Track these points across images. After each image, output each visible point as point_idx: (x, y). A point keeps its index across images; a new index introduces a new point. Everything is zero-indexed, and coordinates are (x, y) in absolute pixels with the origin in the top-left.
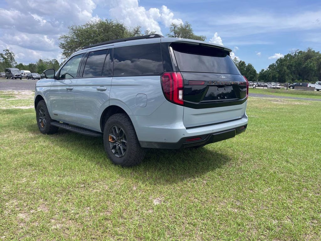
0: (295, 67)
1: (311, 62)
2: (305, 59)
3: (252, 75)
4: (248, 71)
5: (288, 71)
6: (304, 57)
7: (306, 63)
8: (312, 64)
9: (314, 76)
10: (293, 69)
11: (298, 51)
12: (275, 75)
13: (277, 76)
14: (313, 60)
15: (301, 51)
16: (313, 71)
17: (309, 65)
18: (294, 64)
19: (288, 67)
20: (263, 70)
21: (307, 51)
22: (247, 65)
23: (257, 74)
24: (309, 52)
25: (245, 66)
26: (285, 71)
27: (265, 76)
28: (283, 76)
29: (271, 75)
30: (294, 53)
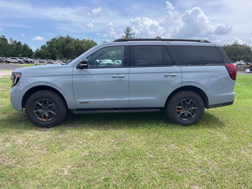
0: (61, 48)
1: (71, 45)
2: (66, 42)
3: (29, 54)
4: (25, 50)
5: (57, 51)
6: (65, 41)
7: (68, 46)
8: (72, 46)
9: (74, 55)
10: (60, 50)
11: (60, 37)
12: (48, 54)
13: (50, 54)
14: (72, 44)
15: (62, 37)
16: (73, 51)
17: (70, 47)
18: (60, 46)
19: (56, 48)
20: (38, 50)
21: (66, 37)
22: (23, 45)
23: (33, 52)
24: (68, 38)
25: (22, 46)
26: (55, 51)
27: (40, 54)
28: (54, 55)
29: (45, 54)
30: (58, 38)
